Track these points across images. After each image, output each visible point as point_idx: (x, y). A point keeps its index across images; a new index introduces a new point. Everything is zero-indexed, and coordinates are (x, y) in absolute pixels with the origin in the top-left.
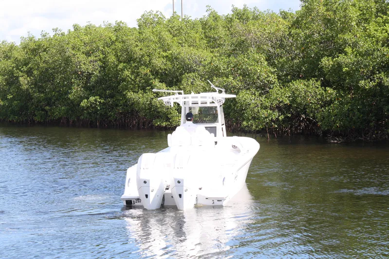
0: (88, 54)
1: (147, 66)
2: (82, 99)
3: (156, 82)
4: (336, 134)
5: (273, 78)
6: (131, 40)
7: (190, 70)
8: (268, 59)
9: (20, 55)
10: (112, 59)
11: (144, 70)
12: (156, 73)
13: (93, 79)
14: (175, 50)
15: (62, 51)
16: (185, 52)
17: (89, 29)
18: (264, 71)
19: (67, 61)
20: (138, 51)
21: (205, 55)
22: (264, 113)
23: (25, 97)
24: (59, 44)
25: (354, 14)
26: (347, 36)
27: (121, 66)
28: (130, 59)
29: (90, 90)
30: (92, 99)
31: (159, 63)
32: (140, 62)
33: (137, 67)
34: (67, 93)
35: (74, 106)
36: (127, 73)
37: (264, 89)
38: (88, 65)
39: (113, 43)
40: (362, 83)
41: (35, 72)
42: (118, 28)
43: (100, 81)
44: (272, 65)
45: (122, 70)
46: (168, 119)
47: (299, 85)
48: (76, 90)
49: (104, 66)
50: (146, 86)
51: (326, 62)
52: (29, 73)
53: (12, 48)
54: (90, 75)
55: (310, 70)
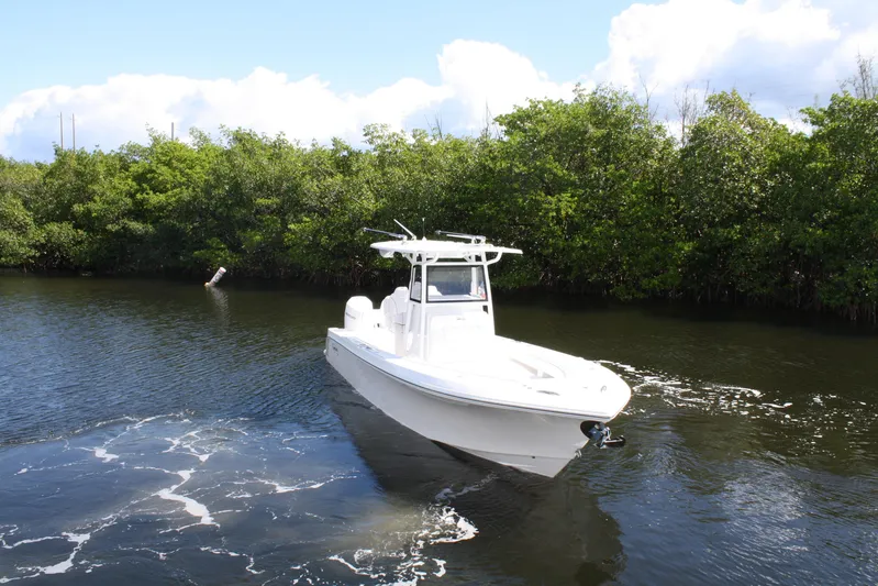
4: (86, 269)
5: (29, 220)
8: (25, 203)
18: (21, 214)
22: (22, 251)
25: (101, 169)
26: (96, 187)
37: (21, 229)
40: (109, 226)
44: (29, 209)
47: (54, 227)
51: (78, 208)
55: (63, 214)
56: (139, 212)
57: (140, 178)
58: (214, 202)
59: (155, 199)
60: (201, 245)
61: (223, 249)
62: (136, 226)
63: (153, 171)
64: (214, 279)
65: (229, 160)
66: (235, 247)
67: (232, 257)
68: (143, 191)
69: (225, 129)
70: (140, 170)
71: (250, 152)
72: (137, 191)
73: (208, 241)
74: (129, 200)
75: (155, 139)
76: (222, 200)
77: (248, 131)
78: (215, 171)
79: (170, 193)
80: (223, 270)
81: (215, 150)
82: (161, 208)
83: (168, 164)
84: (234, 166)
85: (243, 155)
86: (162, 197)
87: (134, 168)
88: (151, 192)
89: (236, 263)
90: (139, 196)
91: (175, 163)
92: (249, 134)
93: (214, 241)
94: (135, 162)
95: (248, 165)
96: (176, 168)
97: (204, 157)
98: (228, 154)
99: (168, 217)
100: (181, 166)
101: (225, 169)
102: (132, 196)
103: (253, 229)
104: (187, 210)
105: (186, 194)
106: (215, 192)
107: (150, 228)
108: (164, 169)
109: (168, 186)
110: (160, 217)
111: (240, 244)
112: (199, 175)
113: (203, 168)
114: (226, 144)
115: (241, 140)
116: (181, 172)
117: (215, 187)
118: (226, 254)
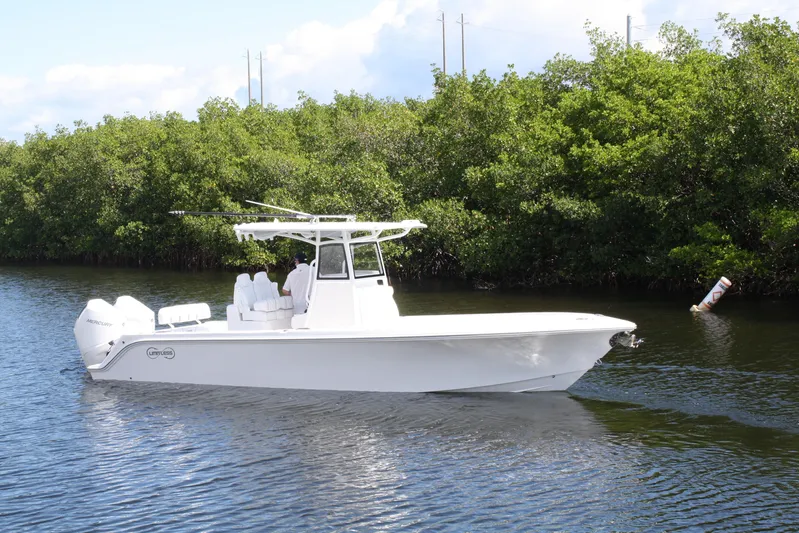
0: (125, 159)
1: (212, 177)
2: (116, 225)
3: (227, 202)
4: (486, 278)
5: (396, 196)
6: (190, 139)
7: (277, 184)
8: (392, 168)
9: (25, 160)
10: (161, 166)
11: (209, 184)
12: (225, 187)
13: (133, 196)
14: (254, 154)
15: (88, 154)
16: (269, 158)
17: (129, 124)
18: (386, 187)
19: (95, 169)
20: (199, 157)
21: (298, 163)
23: (31, 222)
24: (83, 144)
25: (513, 106)
26: (502, 138)
27: (174, 177)
28: (189, 168)
29: (128, 212)
30: (132, 225)
31: (230, 173)
32: (202, 172)
33: (198, 179)
34: (94, 217)
35: (105, 235)
36: (184, 187)
38: (126, 176)
39: (163, 143)
40: (524, 205)
41: (47, 186)
42: (172, 122)
43: (143, 199)
44: (394, 176)
45: (176, 183)
46: (243, 255)
47: (434, 207)
48: (108, 212)
49: (150, 177)
50: (212, 206)
51: (472, 173)
52: (38, 186)
53: (12, 148)
54: (128, 191)
55: (450, 185)
56: (575, 179)
57: (576, 119)
58: (708, 156)
59: (603, 154)
60: (685, 237)
61: (724, 243)
62: (568, 205)
63: (599, 106)
64: (709, 299)
65: (736, 79)
66: (748, 240)
67: (741, 258)
68: (581, 141)
69: (727, 21)
70: (577, 105)
71: (777, 62)
72: (571, 142)
73: (697, 228)
74: (558, 160)
75: (601, 49)
76: (724, 153)
77: (771, 22)
78: (710, 100)
79: (630, 144)
80: (725, 281)
81: (710, 59)
82: (613, 172)
83: (625, 91)
84: (745, 89)
85: (763, 67)
86: (615, 150)
87: (567, 101)
88: (597, 143)
89: (750, 270)
90: (574, 150)
91: (638, 89)
92: (773, 27)
93: (708, 229)
94: (567, 89)
95: (774, 85)
96: (640, 97)
97: (689, 75)
98: (735, 66)
99: (624, 186)
100: (649, 93)
101: (728, 96)
102: (563, 150)
103: (782, 204)
104: (658, 174)
105: (658, 144)
106: (711, 140)
107: (593, 209)
108: (617, 100)
109: (626, 131)
110: (612, 187)
111: (756, 234)
112: (681, 107)
113: (688, 94)
114: (727, 48)
115: (758, 40)
116: (649, 104)
117: (710, 130)
118: (729, 253)
